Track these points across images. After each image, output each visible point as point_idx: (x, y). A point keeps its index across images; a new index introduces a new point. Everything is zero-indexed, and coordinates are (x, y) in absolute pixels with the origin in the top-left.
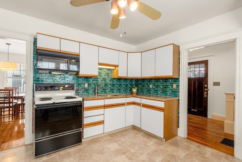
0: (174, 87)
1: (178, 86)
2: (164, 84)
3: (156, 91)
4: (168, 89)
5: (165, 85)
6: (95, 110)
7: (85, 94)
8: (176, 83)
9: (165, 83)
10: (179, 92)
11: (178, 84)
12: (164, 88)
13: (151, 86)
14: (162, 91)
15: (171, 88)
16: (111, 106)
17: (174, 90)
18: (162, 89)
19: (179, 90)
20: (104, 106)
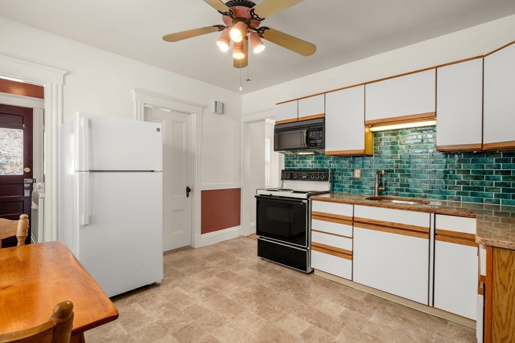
6: (332, 221)
7: (355, 192)
16: (374, 225)
20: (351, 219)
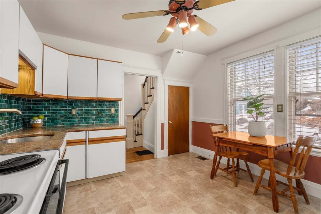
0: (112, 112)
1: (117, 111)
2: (98, 108)
3: (85, 119)
4: (104, 114)
5: (100, 110)
8: (115, 107)
9: (100, 106)
10: (118, 117)
11: (116, 108)
12: (99, 113)
13: (74, 112)
14: (95, 117)
15: (108, 113)
17: (112, 115)
18: (95, 115)
19: (118, 115)
